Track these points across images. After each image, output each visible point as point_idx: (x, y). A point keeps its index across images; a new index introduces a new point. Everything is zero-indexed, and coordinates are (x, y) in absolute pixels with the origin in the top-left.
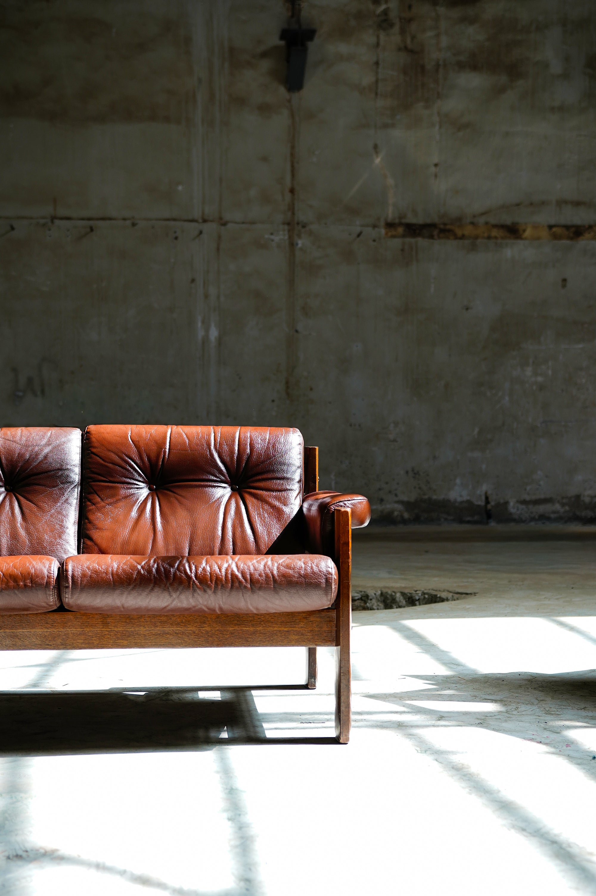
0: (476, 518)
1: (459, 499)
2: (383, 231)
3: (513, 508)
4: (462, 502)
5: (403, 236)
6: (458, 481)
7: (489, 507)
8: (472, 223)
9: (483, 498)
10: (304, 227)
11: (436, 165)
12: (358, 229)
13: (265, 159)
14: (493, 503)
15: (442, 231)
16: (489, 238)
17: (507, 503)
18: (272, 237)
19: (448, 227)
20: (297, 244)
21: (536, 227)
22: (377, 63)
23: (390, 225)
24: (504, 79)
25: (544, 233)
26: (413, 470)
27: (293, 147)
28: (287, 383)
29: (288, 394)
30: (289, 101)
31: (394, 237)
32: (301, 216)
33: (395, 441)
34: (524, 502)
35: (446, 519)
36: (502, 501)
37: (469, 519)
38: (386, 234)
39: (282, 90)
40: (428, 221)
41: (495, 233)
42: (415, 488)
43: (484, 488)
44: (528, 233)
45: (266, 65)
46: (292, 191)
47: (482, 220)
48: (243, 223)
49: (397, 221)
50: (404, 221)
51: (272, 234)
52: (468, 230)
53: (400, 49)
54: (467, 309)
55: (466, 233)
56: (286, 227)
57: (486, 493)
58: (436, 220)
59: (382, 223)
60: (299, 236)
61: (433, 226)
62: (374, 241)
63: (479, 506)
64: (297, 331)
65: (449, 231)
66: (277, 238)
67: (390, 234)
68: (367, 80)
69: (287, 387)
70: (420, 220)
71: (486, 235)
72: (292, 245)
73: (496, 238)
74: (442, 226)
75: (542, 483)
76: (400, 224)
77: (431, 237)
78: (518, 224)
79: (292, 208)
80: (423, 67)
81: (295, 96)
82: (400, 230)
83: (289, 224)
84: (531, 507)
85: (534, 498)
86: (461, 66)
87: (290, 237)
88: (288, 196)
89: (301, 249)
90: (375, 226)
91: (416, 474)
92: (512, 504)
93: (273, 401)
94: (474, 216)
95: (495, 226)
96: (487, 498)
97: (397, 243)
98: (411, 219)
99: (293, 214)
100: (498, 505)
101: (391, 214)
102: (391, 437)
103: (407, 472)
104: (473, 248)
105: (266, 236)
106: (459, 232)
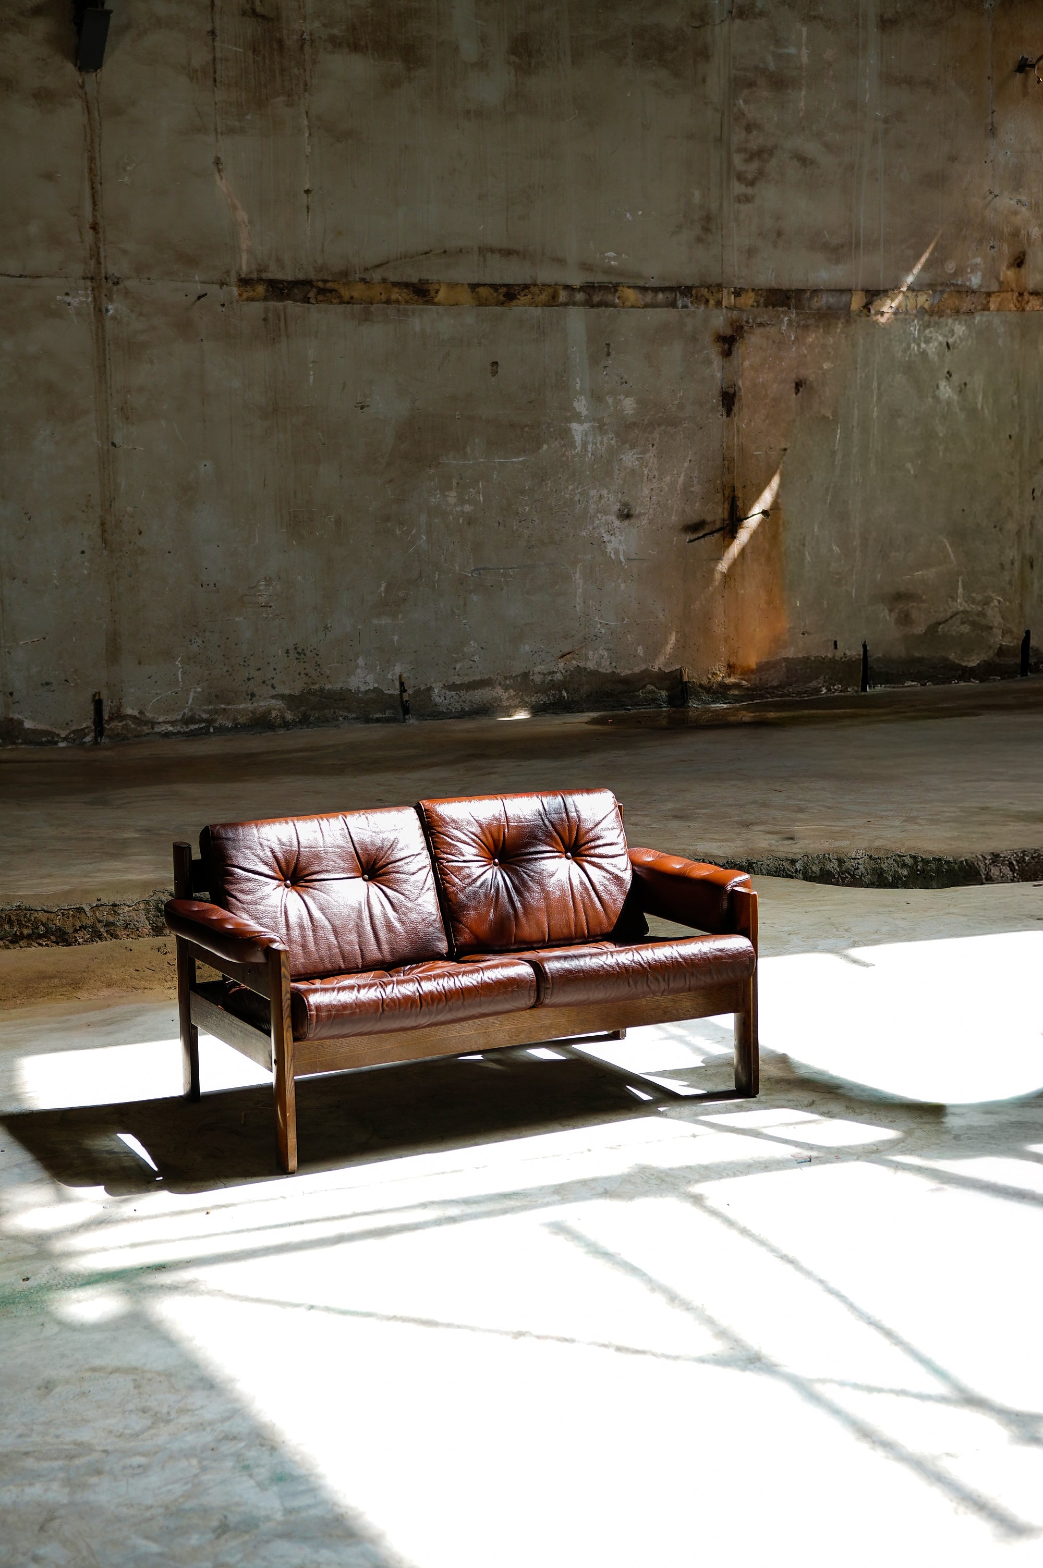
0: (388, 713)
1: (363, 688)
2: (235, 291)
3: (439, 696)
4: (367, 692)
5: (265, 299)
6: (361, 661)
7: (406, 697)
8: (363, 280)
9: (397, 684)
10: (116, 283)
11: (307, 192)
12: (199, 288)
13: (49, 176)
14: (410, 692)
15: (322, 291)
16: (388, 302)
17: (430, 689)
18: (68, 299)
19: (329, 285)
20: (107, 310)
21: (452, 285)
22: (212, 33)
23: (245, 282)
24: (398, 65)
25: (465, 296)
26: (296, 649)
27: (92, 159)
28: (103, 524)
29: (105, 541)
30: (82, 87)
31: (251, 299)
32: (112, 269)
33: (267, 606)
34: (453, 687)
35: (345, 718)
36: (423, 687)
37: (378, 715)
38: (240, 295)
39: (70, 67)
40: (301, 276)
41: (395, 294)
42: (300, 674)
43: (398, 669)
44: (441, 296)
45: (41, 27)
46: (94, 227)
47: (377, 276)
48: (21, 276)
49: (255, 276)
50: (264, 276)
51: (67, 294)
52: (358, 291)
53: (244, 13)
54: (362, 408)
55: (356, 294)
56: (89, 283)
57: (400, 676)
58: (312, 276)
59: (233, 279)
60: (110, 299)
61: (307, 283)
62: (223, 305)
63: (391, 695)
64: (114, 444)
65: (331, 291)
66: (75, 302)
67: (245, 295)
68: (200, 58)
69: (104, 531)
70: (288, 275)
71: (383, 297)
72: (100, 311)
73: (398, 302)
74: (320, 284)
75: (476, 658)
76: (260, 280)
77: (306, 300)
78: (428, 282)
79: (95, 254)
80: (280, 42)
81: (91, 78)
82: (261, 289)
83: (92, 279)
84: (462, 693)
85: (466, 680)
86: (336, 43)
87: (95, 299)
88: (89, 235)
89: (113, 318)
90: (222, 284)
91: (300, 653)
92: (436, 691)
93: (83, 552)
94: (366, 269)
95: (395, 284)
96: (402, 684)
97: (257, 307)
98: (275, 273)
99: (99, 263)
100: (418, 692)
101: (245, 264)
102: (262, 600)
103: (287, 652)
104: (367, 317)
105: (58, 297)
106: (346, 293)
